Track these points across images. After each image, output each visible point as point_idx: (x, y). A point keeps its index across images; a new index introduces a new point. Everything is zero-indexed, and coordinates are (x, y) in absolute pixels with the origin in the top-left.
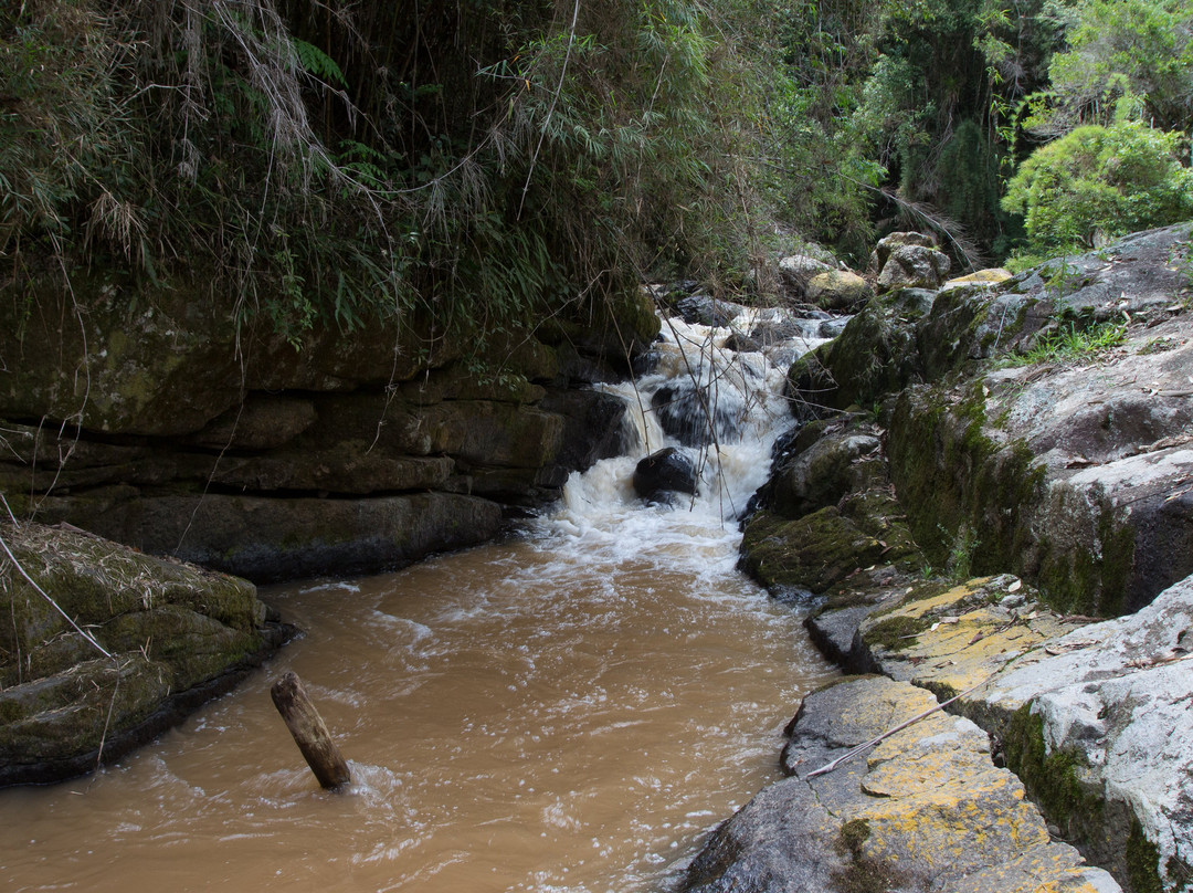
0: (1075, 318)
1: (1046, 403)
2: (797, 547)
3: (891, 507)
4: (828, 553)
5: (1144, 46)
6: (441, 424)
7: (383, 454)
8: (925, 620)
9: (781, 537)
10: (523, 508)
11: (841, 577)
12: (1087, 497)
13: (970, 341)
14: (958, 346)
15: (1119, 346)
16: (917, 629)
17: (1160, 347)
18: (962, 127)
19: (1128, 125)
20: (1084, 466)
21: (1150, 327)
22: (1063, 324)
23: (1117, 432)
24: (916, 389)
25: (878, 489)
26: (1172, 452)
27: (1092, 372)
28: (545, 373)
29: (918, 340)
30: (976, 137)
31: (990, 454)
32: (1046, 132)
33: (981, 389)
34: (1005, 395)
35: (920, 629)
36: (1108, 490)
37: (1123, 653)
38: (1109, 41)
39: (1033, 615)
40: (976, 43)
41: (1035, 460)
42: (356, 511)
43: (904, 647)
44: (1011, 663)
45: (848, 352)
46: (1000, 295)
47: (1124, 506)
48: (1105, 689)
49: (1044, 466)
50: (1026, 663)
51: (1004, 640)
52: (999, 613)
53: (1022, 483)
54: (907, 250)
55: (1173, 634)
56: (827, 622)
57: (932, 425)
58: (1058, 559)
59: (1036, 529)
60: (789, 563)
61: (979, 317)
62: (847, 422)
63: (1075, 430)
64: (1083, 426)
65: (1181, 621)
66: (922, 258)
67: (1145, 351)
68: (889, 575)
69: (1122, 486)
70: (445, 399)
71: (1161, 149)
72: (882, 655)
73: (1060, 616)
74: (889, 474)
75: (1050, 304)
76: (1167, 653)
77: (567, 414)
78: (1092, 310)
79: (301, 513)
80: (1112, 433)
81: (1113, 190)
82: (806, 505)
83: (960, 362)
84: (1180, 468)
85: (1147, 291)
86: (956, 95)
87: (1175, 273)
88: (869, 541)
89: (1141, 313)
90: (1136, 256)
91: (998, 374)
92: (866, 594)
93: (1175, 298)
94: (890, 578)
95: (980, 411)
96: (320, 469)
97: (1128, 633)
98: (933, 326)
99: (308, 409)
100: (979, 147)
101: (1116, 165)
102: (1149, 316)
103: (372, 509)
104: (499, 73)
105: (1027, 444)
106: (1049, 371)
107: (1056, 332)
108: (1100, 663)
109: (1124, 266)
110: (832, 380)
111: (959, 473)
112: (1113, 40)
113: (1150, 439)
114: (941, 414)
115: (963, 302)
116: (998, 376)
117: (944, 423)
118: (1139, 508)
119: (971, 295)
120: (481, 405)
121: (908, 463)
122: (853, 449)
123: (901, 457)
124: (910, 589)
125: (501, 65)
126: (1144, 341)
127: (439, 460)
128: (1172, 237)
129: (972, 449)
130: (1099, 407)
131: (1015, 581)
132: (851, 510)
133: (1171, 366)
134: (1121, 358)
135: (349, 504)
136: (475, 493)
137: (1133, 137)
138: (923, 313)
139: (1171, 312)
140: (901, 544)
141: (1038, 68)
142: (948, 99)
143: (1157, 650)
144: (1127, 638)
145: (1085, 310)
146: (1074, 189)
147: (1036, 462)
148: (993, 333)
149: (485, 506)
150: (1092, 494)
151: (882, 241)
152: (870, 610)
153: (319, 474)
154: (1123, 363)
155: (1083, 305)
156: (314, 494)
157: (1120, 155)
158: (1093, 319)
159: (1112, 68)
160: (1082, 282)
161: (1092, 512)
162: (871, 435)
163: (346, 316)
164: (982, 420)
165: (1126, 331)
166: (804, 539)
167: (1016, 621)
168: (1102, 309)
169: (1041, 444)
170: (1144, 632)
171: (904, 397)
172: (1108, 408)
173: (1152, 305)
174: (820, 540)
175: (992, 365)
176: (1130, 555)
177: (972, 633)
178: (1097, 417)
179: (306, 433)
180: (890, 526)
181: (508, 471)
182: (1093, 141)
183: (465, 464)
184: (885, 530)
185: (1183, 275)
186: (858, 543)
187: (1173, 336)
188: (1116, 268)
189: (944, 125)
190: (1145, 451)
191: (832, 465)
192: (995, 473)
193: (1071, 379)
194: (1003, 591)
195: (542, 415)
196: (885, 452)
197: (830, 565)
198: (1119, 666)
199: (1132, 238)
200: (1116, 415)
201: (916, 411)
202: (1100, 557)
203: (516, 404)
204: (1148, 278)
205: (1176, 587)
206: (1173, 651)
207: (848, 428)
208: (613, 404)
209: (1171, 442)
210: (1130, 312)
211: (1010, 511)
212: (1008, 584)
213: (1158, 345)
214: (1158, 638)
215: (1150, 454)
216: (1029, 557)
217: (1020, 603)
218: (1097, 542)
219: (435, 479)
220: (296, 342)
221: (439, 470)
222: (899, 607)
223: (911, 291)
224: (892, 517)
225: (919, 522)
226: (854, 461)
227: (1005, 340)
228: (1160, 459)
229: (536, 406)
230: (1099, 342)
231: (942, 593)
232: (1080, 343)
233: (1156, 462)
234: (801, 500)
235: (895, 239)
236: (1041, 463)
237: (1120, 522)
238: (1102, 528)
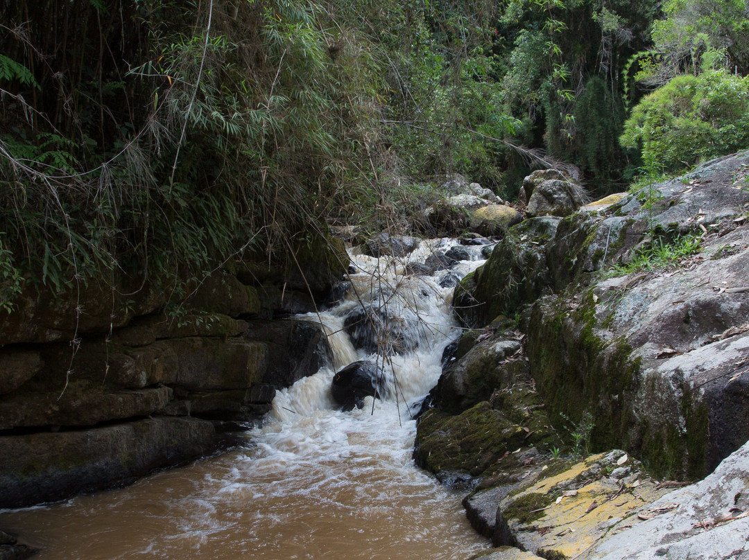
0: (663, 233)
1: (642, 305)
2: (459, 437)
3: (532, 399)
4: (483, 441)
5: (722, 10)
6: (156, 361)
7: (106, 390)
8: (552, 495)
9: (445, 430)
10: (237, 423)
11: (494, 460)
12: (671, 382)
13: (584, 257)
14: (576, 262)
15: (697, 253)
16: (545, 503)
17: (727, 253)
18: (590, 82)
19: (714, 73)
20: (670, 355)
21: (721, 236)
22: (654, 238)
23: (696, 325)
24: (546, 300)
25: (522, 384)
26: (736, 339)
27: (675, 278)
28: (250, 308)
29: (547, 258)
30: (602, 89)
31: (600, 350)
32: (654, 82)
33: (592, 297)
34: (611, 301)
35: (547, 503)
36: (687, 375)
37: (693, 516)
38: (695, 9)
39: (636, 484)
40: (594, 16)
41: (633, 353)
42: (85, 440)
43: (534, 519)
44: (611, 530)
45: (495, 272)
46: (607, 218)
47: (699, 388)
48: (671, 551)
49: (640, 358)
50: (621, 529)
51: (613, 507)
52: (610, 484)
53: (624, 373)
54: (547, 184)
55: (730, 497)
56: (480, 501)
57: (557, 327)
58: (655, 434)
59: (637, 410)
60: (452, 452)
61: (590, 237)
62: (495, 331)
63: (663, 326)
64: (669, 322)
65: (737, 485)
66: (560, 190)
67: (717, 257)
68: (532, 456)
69: (697, 371)
70: (157, 339)
71: (740, 90)
72: (517, 528)
73: (657, 483)
74: (529, 371)
75: (645, 222)
76: (726, 513)
77: (271, 341)
78: (677, 225)
79: (38, 445)
80: (692, 327)
81: (706, 125)
82: (465, 402)
83: (578, 275)
84: (742, 352)
85: (718, 207)
86: (584, 57)
87: (739, 191)
88: (515, 428)
89: (714, 225)
90: (711, 178)
91: (605, 283)
92: (510, 474)
93: (740, 212)
94: (532, 458)
95: (592, 315)
96: (50, 408)
97: (697, 499)
98: (557, 247)
99: (35, 359)
100: (606, 97)
101: (707, 105)
102: (720, 227)
103: (98, 437)
104: (146, 71)
105: (627, 340)
106: (643, 278)
107: (648, 245)
108: (675, 526)
109: (702, 188)
110: (473, 299)
111: (580, 368)
112: (698, 8)
113: (721, 329)
114: (563, 320)
115: (579, 225)
116: (604, 285)
117: (565, 326)
118: (710, 388)
119: (585, 220)
120: (192, 340)
121: (543, 361)
122: (499, 353)
123: (538, 356)
124: (545, 467)
125: (147, 66)
126: (715, 248)
127: (156, 391)
128: (739, 162)
129: (587, 347)
130: (681, 306)
131: (623, 455)
132: (501, 403)
133: (736, 268)
134: (699, 263)
135: (78, 435)
136: (195, 414)
137: (718, 82)
138: (551, 236)
139: (736, 222)
140: (541, 428)
141: (645, 32)
142: (578, 61)
143: (719, 512)
144: (695, 502)
145: (671, 226)
146: (676, 126)
147: (633, 355)
148: (601, 249)
149: (200, 425)
150: (675, 379)
151: (527, 178)
152: (511, 488)
153: (49, 412)
154: (700, 267)
155: (669, 222)
156: (47, 429)
157: (710, 97)
158: (677, 233)
159: (699, 30)
160: (669, 203)
161: (676, 395)
162: (514, 340)
163: (53, 280)
164: (593, 323)
165: (702, 241)
166: (464, 431)
167: (625, 490)
168: (685, 224)
169: (637, 340)
170: (709, 497)
171: (536, 307)
172: (688, 306)
173: (722, 218)
174: (476, 431)
175: (601, 276)
176: (706, 428)
177: (588, 502)
178: (679, 314)
179: (36, 378)
180: (531, 414)
181: (222, 393)
182: (688, 87)
183: (181, 391)
184: (528, 418)
185: (744, 192)
186: (507, 430)
187: (737, 243)
188: (695, 190)
189: (577, 81)
190: (717, 339)
191: (483, 367)
192: (605, 365)
193: (661, 284)
194: (613, 465)
195: (246, 345)
196: (526, 352)
197: (484, 451)
198: (689, 528)
199: (710, 164)
200: (694, 311)
201: (547, 317)
202: (685, 430)
203: (223, 337)
204: (720, 196)
205: (733, 456)
206: (731, 511)
207: (496, 335)
208: (310, 329)
209: (737, 330)
210: (706, 225)
211: (617, 396)
212: (617, 458)
213: (726, 250)
214: (720, 501)
215: (721, 342)
216: (633, 434)
217: (627, 474)
218: (681, 419)
219: (153, 407)
220: (8, 305)
221: (157, 399)
222: (532, 485)
223: (540, 219)
224: (533, 407)
225: (554, 409)
226: (501, 362)
227: (611, 255)
228: (727, 346)
229: (242, 337)
230: (681, 251)
231: (566, 470)
232: (668, 253)
233: (724, 349)
234: (461, 398)
235: (537, 176)
236: (638, 355)
237: (697, 401)
238: (685, 407)
